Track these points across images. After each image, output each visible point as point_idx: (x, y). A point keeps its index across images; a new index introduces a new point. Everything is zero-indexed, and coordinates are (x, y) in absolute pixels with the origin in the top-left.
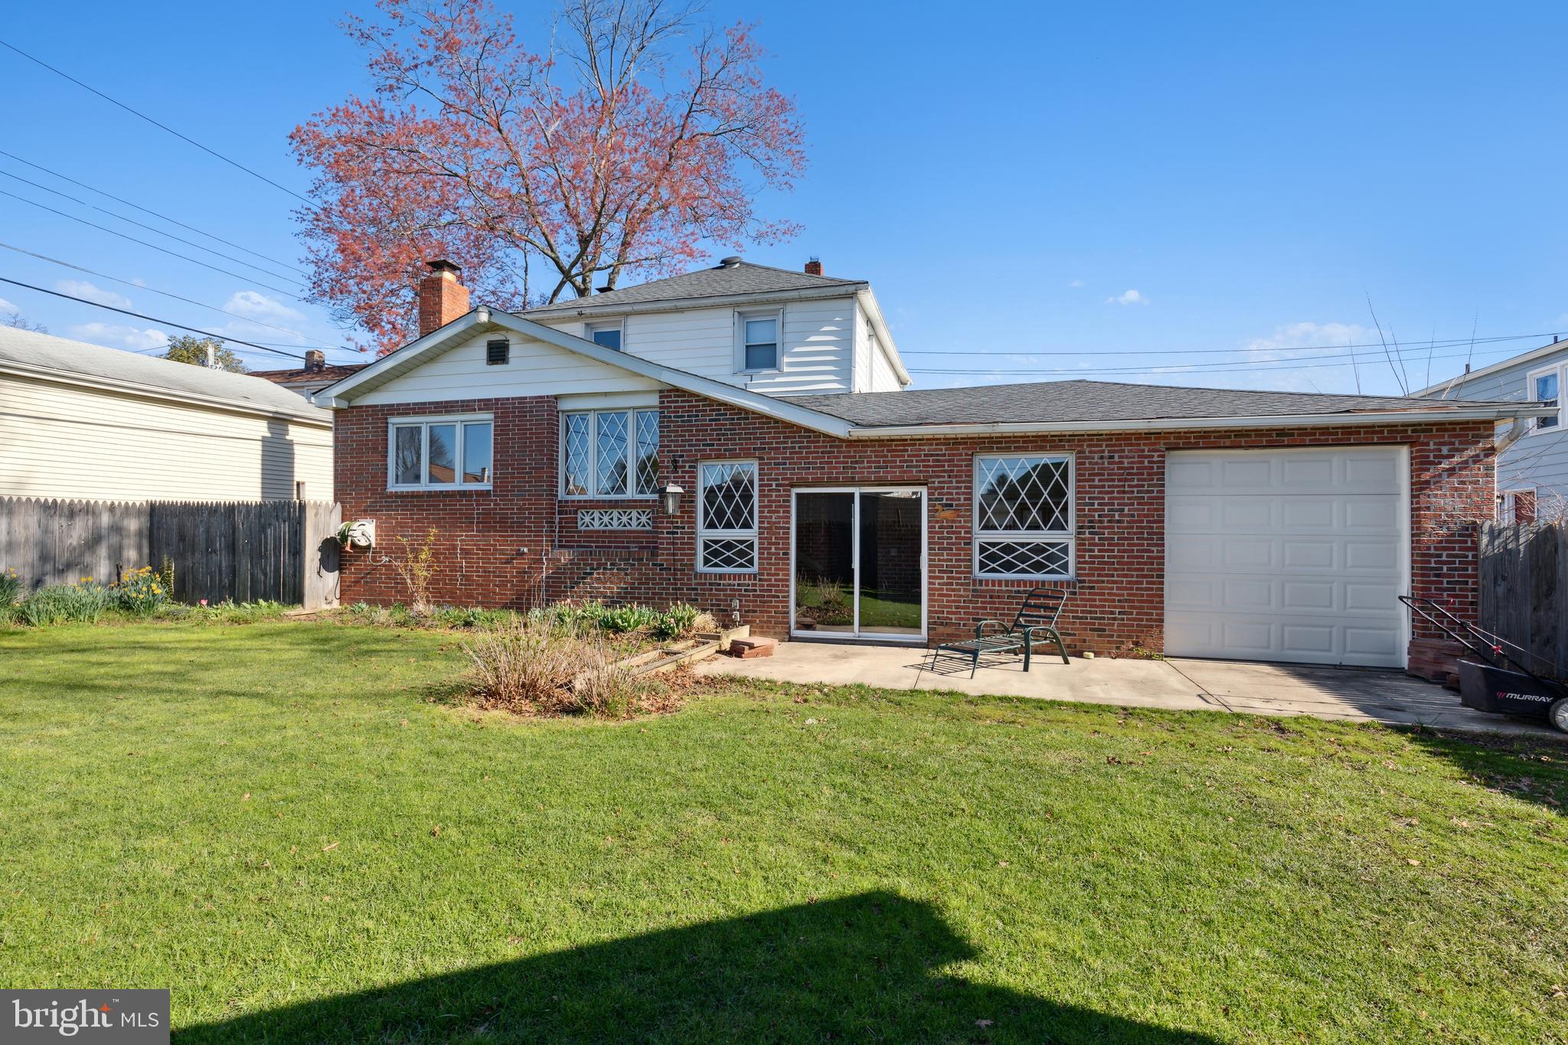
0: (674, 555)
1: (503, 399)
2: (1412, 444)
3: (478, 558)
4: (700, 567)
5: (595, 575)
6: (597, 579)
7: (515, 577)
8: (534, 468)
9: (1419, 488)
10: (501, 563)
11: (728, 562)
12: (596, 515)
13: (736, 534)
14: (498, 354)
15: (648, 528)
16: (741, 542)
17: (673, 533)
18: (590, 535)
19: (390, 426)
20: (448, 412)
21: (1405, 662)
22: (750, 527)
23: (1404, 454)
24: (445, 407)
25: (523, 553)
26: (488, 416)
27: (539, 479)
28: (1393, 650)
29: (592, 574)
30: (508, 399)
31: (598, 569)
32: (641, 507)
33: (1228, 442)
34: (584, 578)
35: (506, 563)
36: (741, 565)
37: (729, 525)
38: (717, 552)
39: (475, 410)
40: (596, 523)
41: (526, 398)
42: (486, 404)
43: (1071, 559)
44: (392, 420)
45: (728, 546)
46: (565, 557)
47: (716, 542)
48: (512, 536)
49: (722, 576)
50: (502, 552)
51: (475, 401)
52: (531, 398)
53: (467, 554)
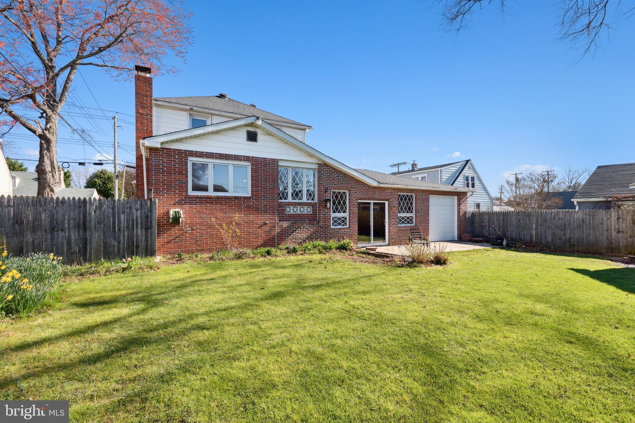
0: (325, 222)
1: (256, 157)
2: (458, 196)
3: (245, 227)
4: (332, 227)
5: (297, 231)
6: (298, 233)
7: (263, 234)
8: (271, 188)
9: (459, 205)
10: (256, 228)
11: (339, 224)
12: (292, 208)
13: (341, 215)
14: (252, 137)
15: (310, 213)
16: (343, 217)
17: (325, 215)
18: (290, 215)
19: (189, 161)
20: (226, 159)
21: (456, 239)
22: (345, 213)
23: (456, 197)
24: (225, 157)
25: (267, 224)
26: (248, 164)
27: (273, 193)
28: (454, 237)
29: (296, 231)
30: (258, 158)
31: (298, 229)
32: (307, 205)
33: (437, 193)
34: (292, 233)
35: (259, 228)
36: (343, 225)
37: (339, 212)
38: (337, 221)
39: (241, 160)
40: (292, 211)
41: (267, 159)
42: (247, 159)
43: (414, 220)
44: (190, 158)
45: (339, 219)
46: (285, 224)
47: (336, 218)
48: (261, 217)
49: (340, 229)
50: (257, 224)
51: (241, 156)
52: (269, 159)
53: (238, 225)
